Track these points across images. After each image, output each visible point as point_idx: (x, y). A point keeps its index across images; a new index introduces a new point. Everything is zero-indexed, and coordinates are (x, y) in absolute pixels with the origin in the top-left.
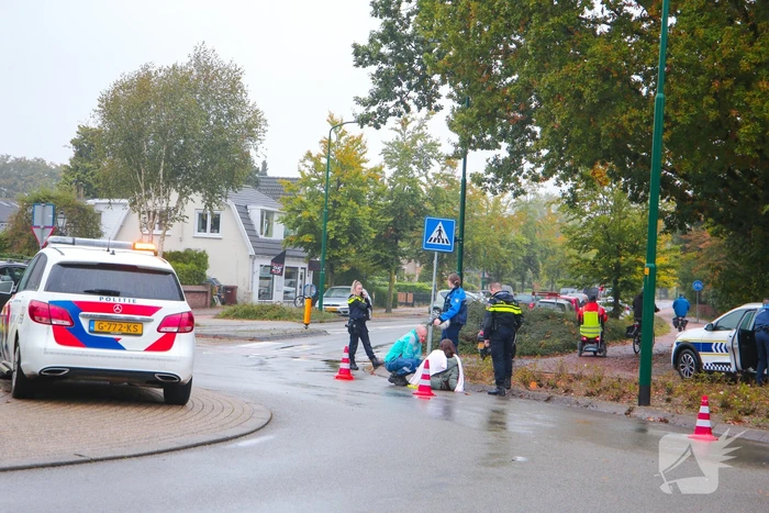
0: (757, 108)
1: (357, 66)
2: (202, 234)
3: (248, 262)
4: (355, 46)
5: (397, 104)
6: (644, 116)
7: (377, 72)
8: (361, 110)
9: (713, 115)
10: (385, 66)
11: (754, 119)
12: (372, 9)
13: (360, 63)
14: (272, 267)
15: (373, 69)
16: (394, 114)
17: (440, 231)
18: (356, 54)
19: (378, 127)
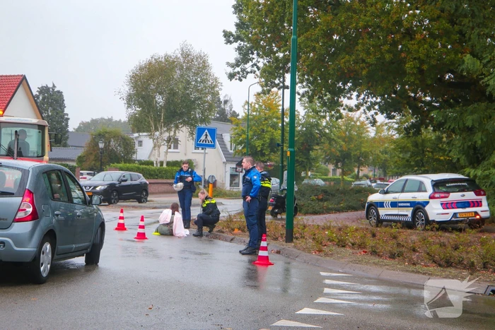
0: (415, 51)
1: (227, 43)
2: (197, 151)
3: (222, 166)
4: (224, 31)
5: (252, 66)
6: (351, 59)
7: (239, 47)
8: (230, 70)
9: (388, 57)
10: (242, 43)
11: (415, 59)
12: (233, 10)
13: (229, 42)
14: (236, 168)
15: (236, 45)
16: (251, 72)
17: (206, 135)
18: (225, 36)
19: (241, 80)
